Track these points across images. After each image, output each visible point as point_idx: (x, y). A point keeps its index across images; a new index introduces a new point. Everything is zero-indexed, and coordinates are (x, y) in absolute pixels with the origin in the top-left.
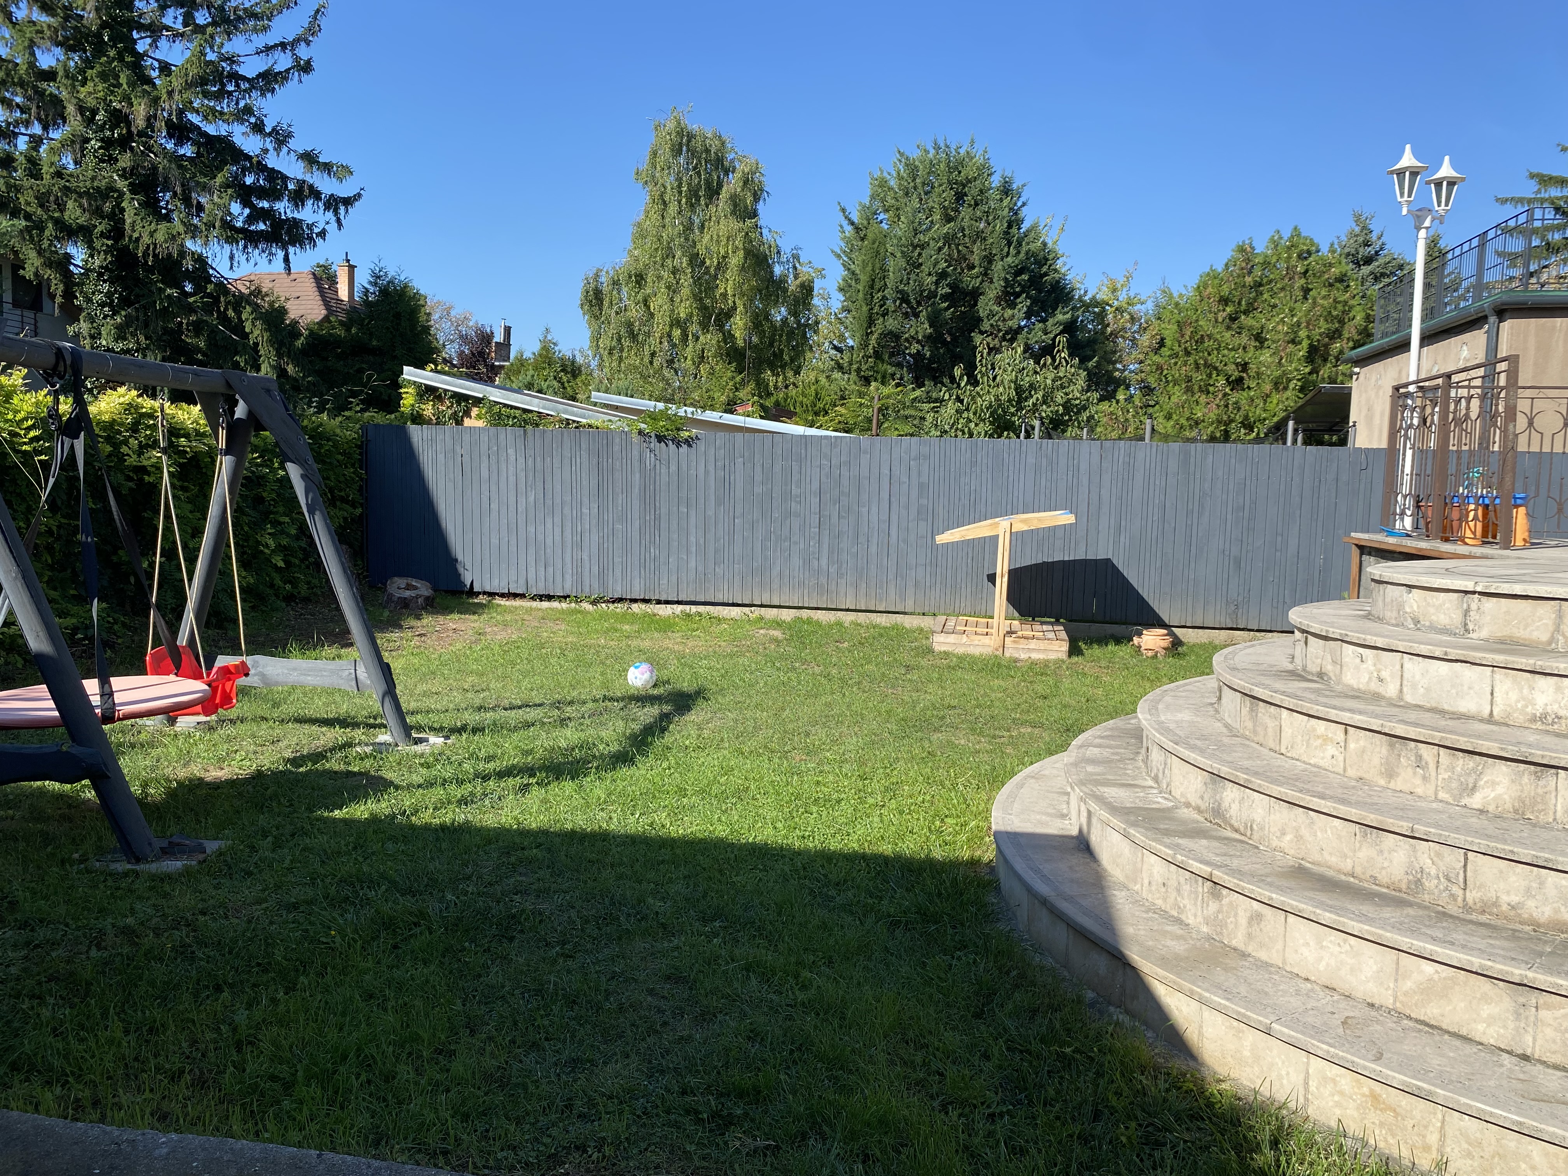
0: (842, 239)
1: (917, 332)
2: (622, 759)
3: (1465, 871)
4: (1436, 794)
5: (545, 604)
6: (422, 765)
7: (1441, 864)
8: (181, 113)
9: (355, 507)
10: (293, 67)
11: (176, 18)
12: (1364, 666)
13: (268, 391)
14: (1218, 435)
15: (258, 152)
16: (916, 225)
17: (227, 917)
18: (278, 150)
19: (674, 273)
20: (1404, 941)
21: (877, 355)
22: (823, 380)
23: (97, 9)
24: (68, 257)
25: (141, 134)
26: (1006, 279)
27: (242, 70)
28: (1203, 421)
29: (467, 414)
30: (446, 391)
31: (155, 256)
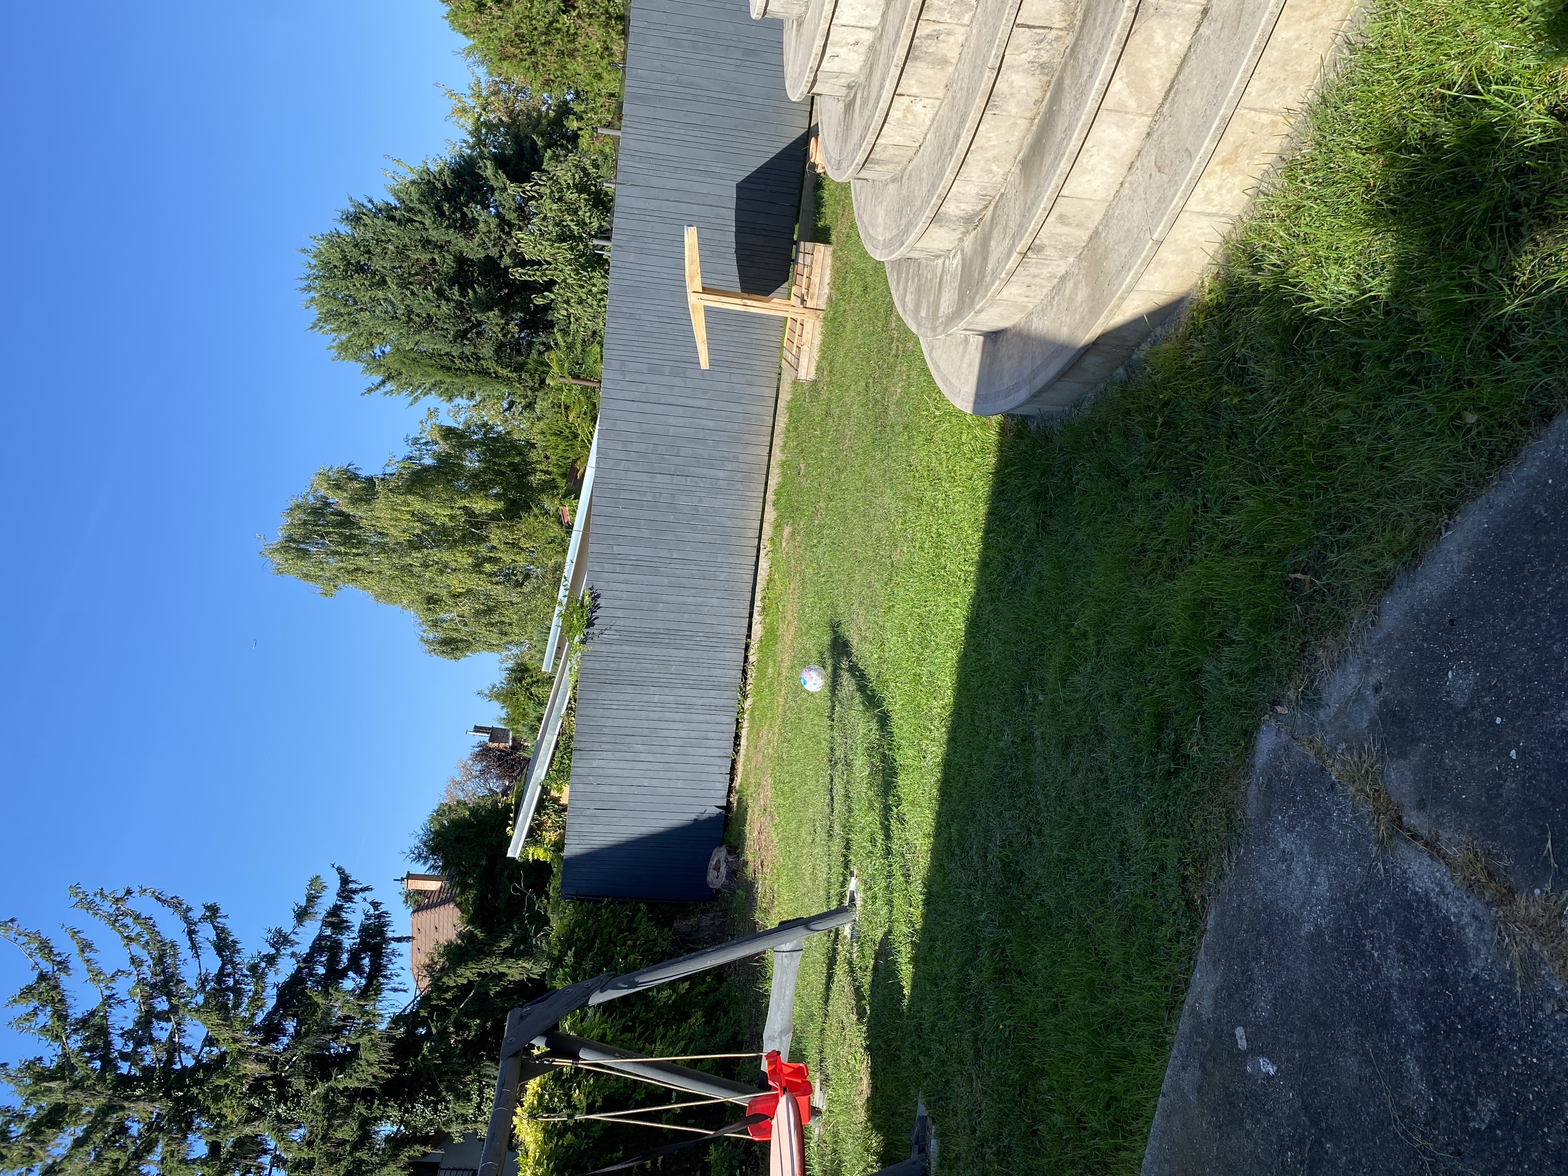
0: (399, 393)
1: (497, 324)
2: (884, 720)
3: (1034, 27)
4: (965, 25)
5: (743, 742)
6: (874, 903)
7: (1026, 46)
8: (254, 1030)
9: (639, 910)
10: (212, 923)
11: (162, 1028)
12: (843, 56)
13: (522, 1017)
14: (620, 27)
15: (294, 961)
16: (387, 318)
17: (980, 1112)
18: (293, 943)
19: (427, 566)
20: (1090, 104)
21: (519, 368)
22: (541, 425)
23: (152, 1101)
24: (388, 1139)
25: (273, 1068)
26: (447, 227)
27: (214, 970)
28: (605, 42)
29: (556, 800)
30: (533, 819)
31: (391, 1062)
